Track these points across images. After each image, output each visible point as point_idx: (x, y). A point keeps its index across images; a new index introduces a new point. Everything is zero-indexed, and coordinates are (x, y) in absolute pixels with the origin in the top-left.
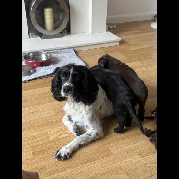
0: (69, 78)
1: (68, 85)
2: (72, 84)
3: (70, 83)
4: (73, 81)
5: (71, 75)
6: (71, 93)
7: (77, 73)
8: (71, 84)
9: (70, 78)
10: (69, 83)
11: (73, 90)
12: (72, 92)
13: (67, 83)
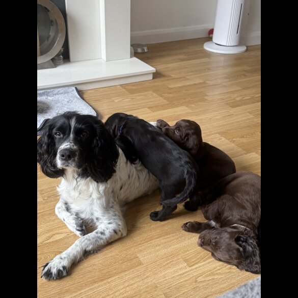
0: (69, 135)
1: (68, 146)
2: (76, 145)
3: (73, 144)
4: (76, 141)
5: (72, 129)
6: (74, 160)
7: (83, 127)
9: (72, 136)
10: (71, 143)
11: (78, 156)
12: (76, 158)
13: (67, 144)
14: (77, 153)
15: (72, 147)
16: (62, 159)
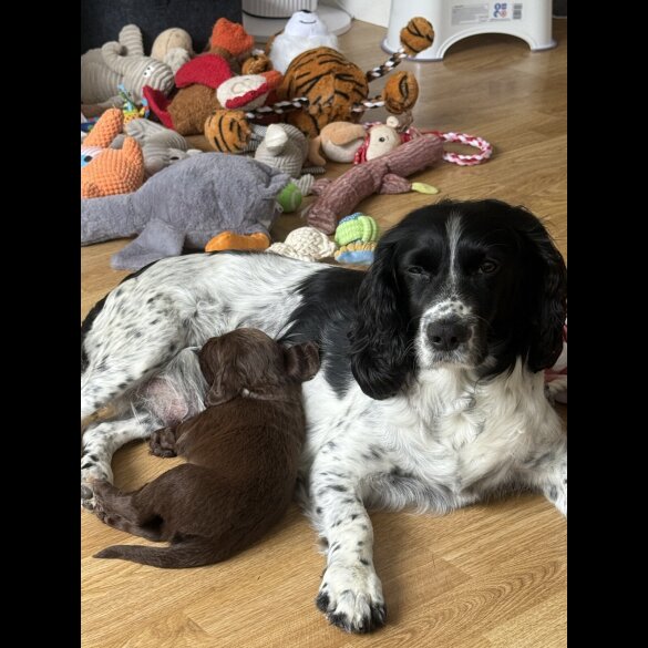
0: (447, 271)
1: (449, 311)
2: (467, 304)
3: (459, 303)
4: (467, 291)
5: (453, 257)
6: (466, 349)
8: (461, 308)
9: (453, 275)
10: (454, 299)
11: (476, 334)
12: (470, 343)
13: (443, 304)
14: (472, 328)
15: (458, 313)
16: (435, 347)
